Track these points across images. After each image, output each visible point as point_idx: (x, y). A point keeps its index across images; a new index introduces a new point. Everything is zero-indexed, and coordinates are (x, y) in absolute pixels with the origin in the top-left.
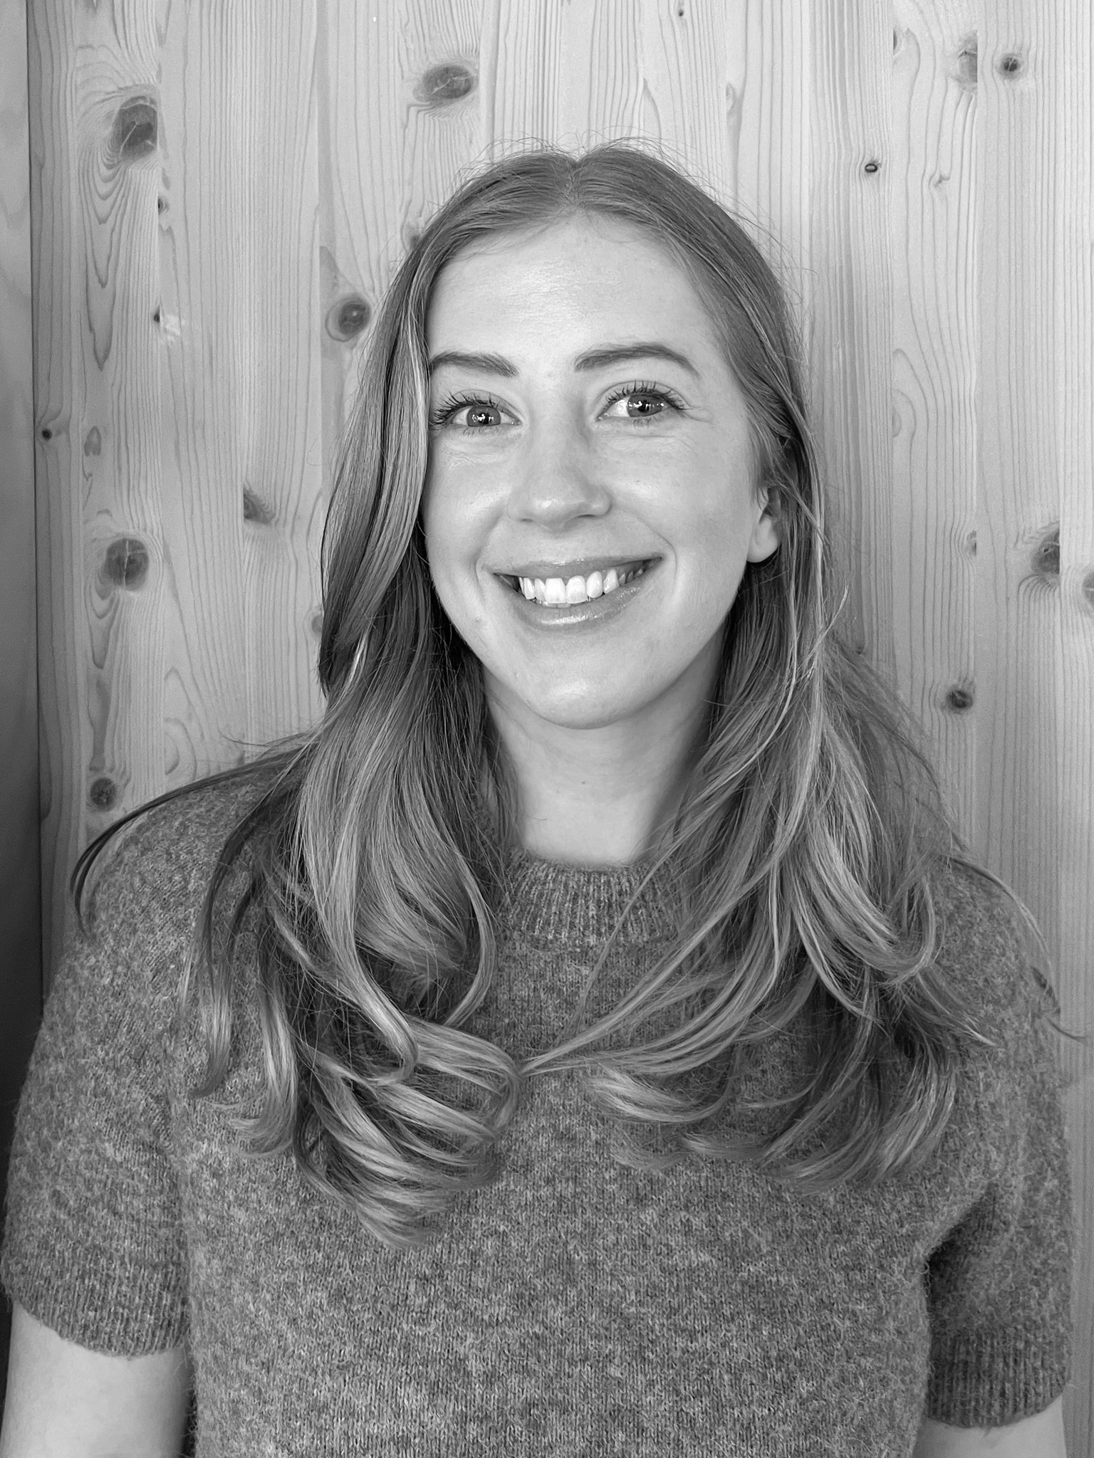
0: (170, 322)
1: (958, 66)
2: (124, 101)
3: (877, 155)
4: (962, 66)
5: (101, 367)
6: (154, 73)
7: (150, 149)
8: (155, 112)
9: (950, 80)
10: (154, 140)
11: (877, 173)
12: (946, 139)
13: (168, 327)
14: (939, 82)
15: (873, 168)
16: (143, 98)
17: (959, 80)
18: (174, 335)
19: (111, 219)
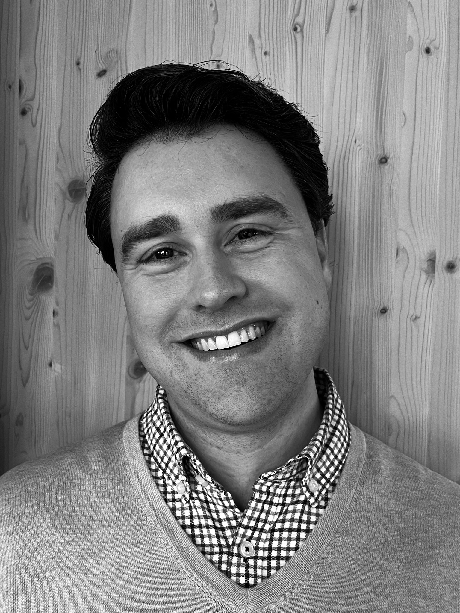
0: (57, 367)
1: (426, 264)
2: (39, 265)
3: (387, 305)
4: (428, 265)
5: (24, 386)
6: (53, 253)
7: (50, 287)
8: (53, 271)
9: (422, 272)
10: (52, 283)
11: (386, 314)
12: (419, 299)
13: (56, 369)
14: (417, 273)
15: (384, 311)
16: (48, 263)
17: (426, 272)
18: (58, 372)
19: (32, 318)
